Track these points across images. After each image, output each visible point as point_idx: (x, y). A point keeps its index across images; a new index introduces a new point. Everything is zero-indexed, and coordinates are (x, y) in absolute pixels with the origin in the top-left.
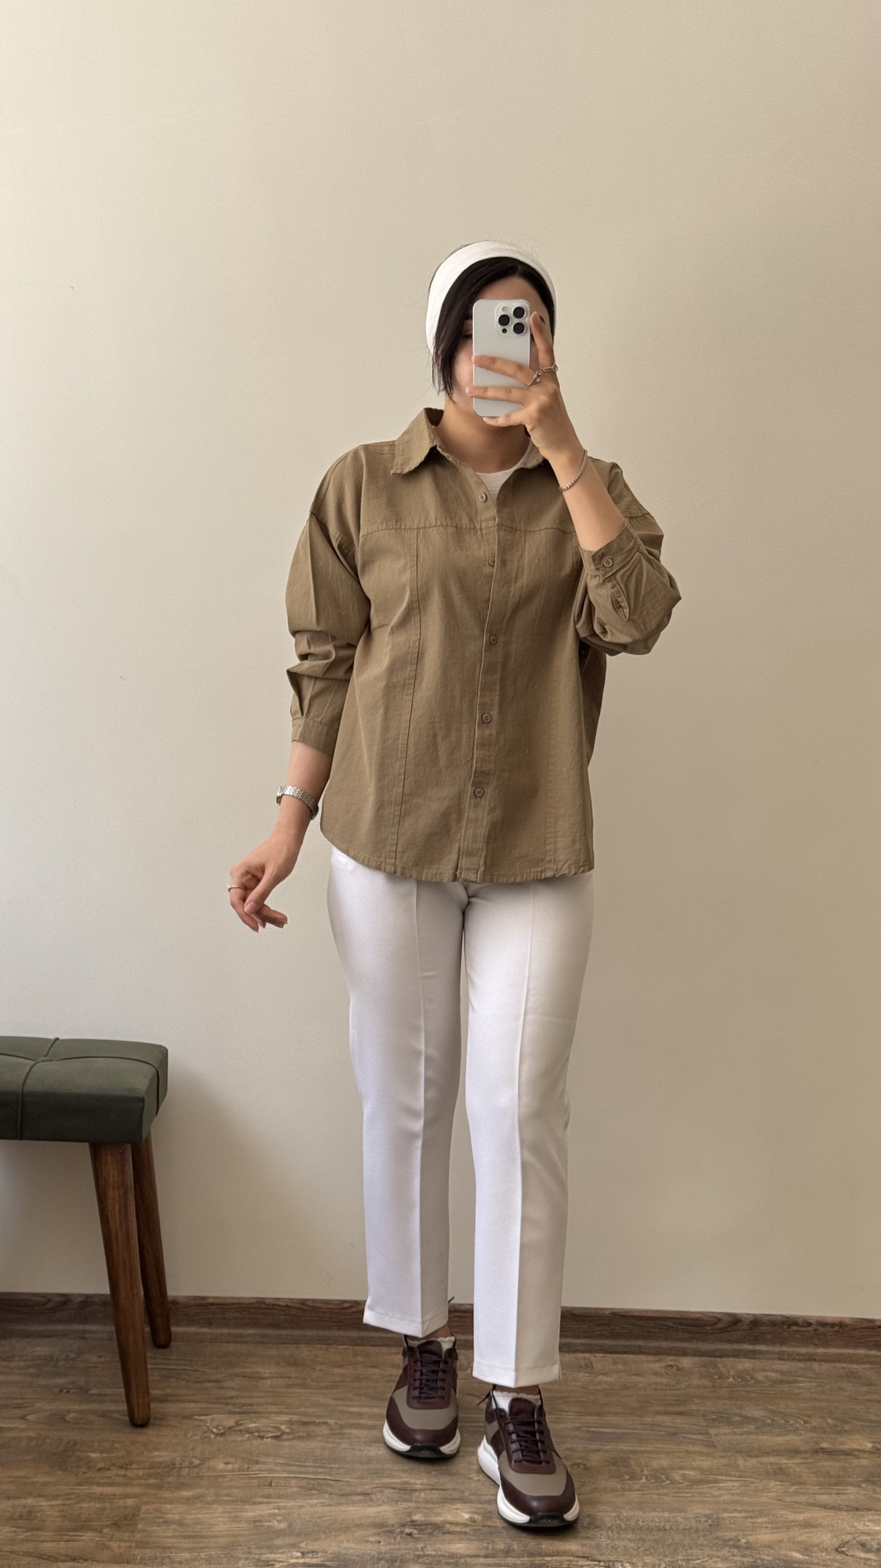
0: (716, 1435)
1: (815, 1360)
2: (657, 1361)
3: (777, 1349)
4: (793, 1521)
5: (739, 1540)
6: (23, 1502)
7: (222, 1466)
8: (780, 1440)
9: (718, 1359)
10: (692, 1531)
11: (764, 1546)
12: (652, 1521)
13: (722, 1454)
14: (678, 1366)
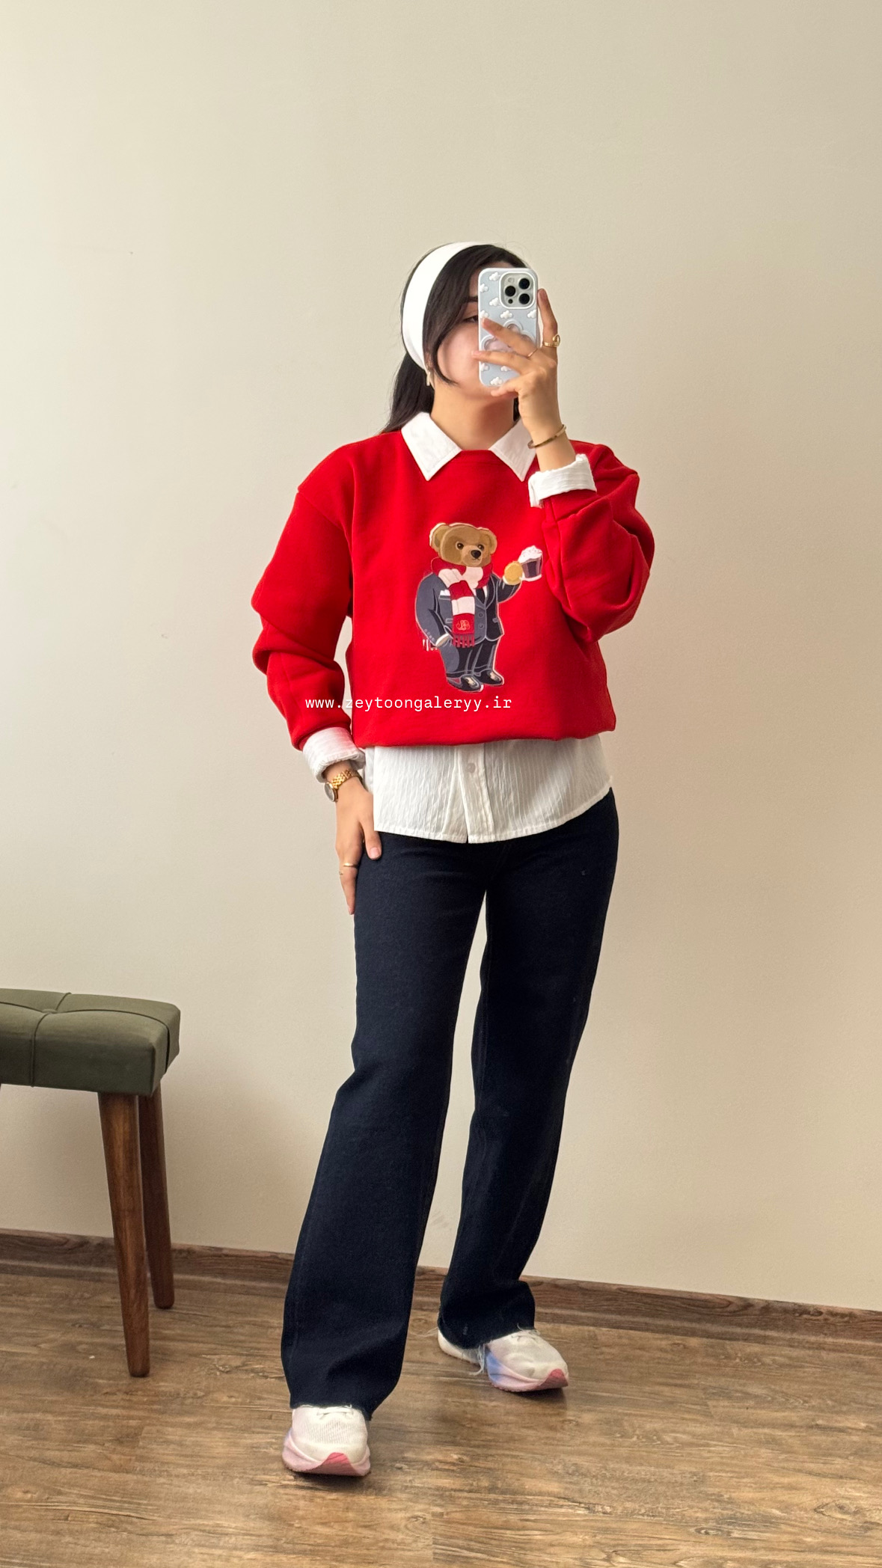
0: (714, 1406)
1: (824, 1349)
2: (661, 1339)
3: (788, 1336)
4: (778, 1483)
5: (722, 1496)
6: (31, 1415)
7: (225, 1399)
8: (779, 1415)
9: (727, 1342)
10: (675, 1484)
11: (746, 1502)
12: (637, 1474)
13: (718, 1423)
14: (684, 1345)
